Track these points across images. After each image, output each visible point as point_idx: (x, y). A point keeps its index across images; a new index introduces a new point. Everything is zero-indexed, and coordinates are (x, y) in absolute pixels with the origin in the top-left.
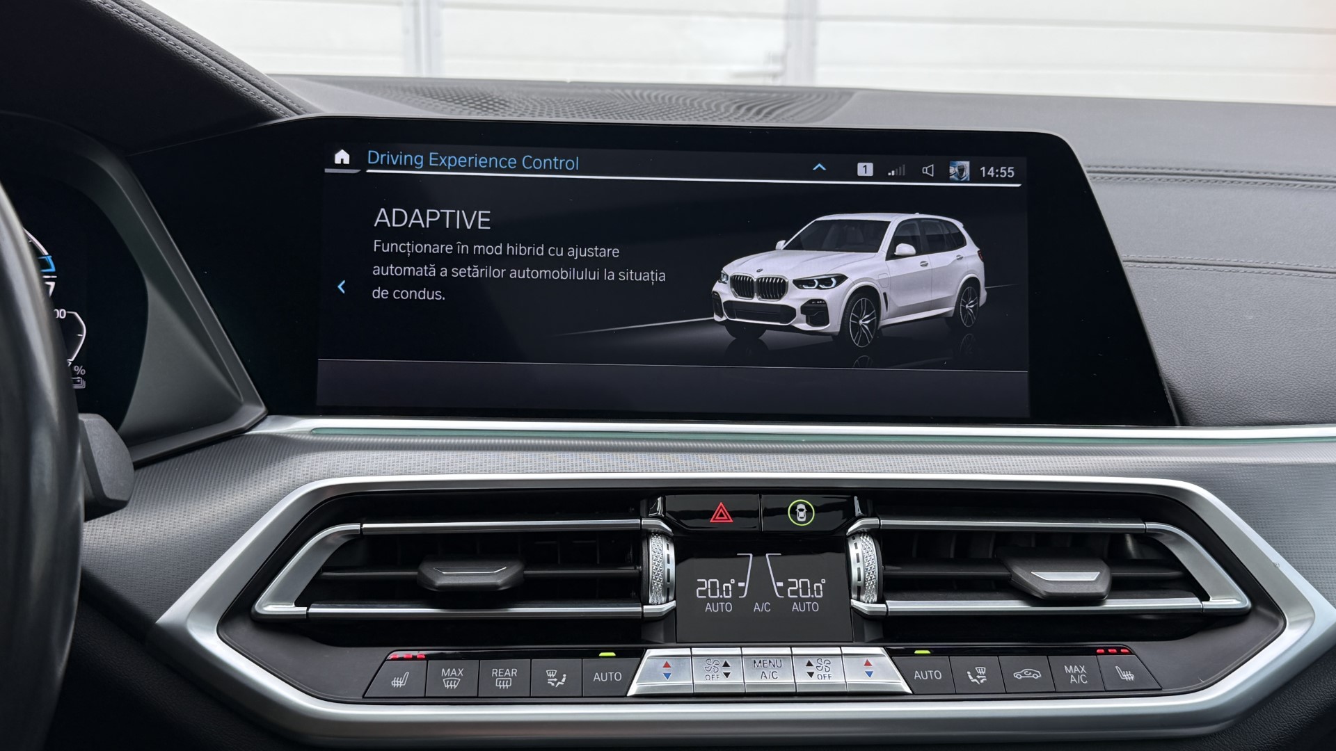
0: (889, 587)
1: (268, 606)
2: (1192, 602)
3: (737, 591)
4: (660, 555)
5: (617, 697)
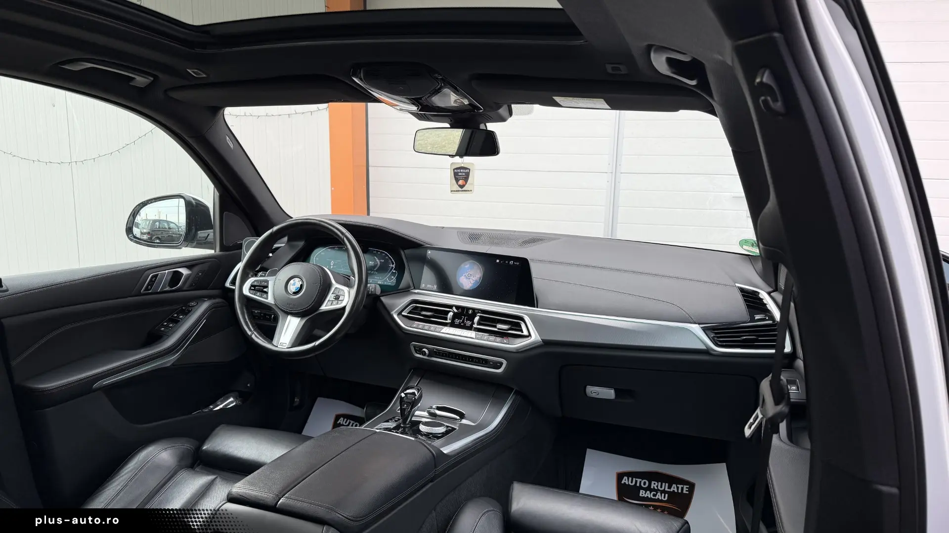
2: (520, 333)
3: (460, 321)
4: (451, 314)
5: (439, 332)
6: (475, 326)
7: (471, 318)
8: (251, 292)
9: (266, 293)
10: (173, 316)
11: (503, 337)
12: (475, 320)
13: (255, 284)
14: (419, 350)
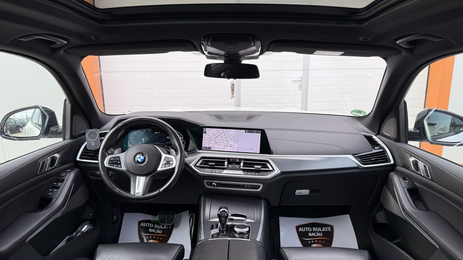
0: (244, 166)
1: (197, 165)
2: (268, 169)
3: (232, 166)
4: (226, 163)
5: (222, 173)
6: (242, 168)
7: (239, 163)
8: (110, 165)
9: (120, 164)
10: (53, 184)
11: (259, 173)
12: (241, 165)
13: (112, 159)
14: (211, 184)
